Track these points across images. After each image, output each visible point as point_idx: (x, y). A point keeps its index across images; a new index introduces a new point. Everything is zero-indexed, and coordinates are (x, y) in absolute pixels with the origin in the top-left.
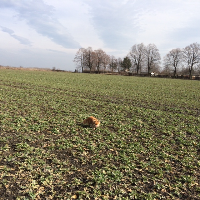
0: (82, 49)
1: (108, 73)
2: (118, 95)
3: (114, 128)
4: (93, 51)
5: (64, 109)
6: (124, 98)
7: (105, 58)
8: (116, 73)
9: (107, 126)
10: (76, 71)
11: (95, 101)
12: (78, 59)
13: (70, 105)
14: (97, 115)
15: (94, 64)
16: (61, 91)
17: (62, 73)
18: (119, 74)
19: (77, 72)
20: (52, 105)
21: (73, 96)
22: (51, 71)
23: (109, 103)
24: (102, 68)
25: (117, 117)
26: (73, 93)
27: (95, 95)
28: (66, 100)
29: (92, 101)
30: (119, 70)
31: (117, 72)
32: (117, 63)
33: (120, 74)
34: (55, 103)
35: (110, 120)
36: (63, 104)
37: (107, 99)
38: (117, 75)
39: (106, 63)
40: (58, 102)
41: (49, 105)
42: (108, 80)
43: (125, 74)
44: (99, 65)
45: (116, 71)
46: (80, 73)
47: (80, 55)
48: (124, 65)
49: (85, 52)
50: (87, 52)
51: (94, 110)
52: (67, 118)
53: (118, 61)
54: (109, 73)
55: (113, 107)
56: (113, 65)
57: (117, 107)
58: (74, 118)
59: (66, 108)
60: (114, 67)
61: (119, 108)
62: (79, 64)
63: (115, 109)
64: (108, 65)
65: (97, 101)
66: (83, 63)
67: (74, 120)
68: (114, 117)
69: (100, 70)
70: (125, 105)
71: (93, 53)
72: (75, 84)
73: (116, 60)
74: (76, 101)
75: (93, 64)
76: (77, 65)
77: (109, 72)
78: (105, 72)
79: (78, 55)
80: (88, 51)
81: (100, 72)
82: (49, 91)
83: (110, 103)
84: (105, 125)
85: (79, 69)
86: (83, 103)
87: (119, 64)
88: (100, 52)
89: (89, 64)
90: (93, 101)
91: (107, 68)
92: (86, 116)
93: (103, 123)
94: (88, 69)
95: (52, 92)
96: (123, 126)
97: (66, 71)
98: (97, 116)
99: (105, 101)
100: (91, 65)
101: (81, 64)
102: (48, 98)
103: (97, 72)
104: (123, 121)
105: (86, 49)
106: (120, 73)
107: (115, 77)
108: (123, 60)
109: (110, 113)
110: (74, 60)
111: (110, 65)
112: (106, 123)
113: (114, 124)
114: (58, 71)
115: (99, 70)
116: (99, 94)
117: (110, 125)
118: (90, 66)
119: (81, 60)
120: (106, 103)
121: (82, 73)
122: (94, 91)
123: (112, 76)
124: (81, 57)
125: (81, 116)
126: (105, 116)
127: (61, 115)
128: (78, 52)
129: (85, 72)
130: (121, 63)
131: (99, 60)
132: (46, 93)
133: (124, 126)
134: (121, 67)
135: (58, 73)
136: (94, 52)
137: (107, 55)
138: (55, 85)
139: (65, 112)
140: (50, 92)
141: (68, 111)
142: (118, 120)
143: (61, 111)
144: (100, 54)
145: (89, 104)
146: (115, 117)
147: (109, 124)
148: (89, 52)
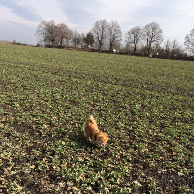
0: (44, 22)
1: (71, 49)
2: (80, 71)
3: (75, 102)
4: (56, 25)
5: (25, 83)
6: (86, 73)
7: (68, 33)
8: (79, 48)
9: (68, 100)
10: (38, 45)
11: (57, 76)
12: (41, 33)
13: (31, 79)
14: (59, 89)
15: (57, 39)
16: (22, 65)
17: (23, 47)
18: (82, 50)
19: (39, 46)
20: (12, 80)
21: (34, 70)
22: (11, 44)
23: (71, 78)
24: (65, 43)
25: (78, 92)
26: (35, 68)
27: (57, 70)
28: (27, 74)
29: (54, 75)
30: (82, 46)
31: (80, 47)
32: (80, 38)
33: (83, 50)
34: (14, 77)
35: (72, 94)
36: (23, 79)
37: (70, 75)
38: (80, 50)
39: (69, 38)
40: (18, 76)
41: (9, 80)
42: (71, 55)
43: (88, 50)
44: (62, 39)
45: (79, 47)
46: (42, 47)
47: (42, 29)
48: (87, 41)
49: (47, 25)
50: (49, 26)
51: (55, 85)
52: (27, 92)
53: (81, 37)
54: (72, 49)
55: (75, 81)
56: (77, 41)
57: (79, 82)
58: (35, 92)
59: (27, 82)
60: (77, 42)
61: (81, 83)
62: (42, 37)
63: (76, 84)
64: (71, 41)
65: (59, 76)
66: (46, 37)
67: (35, 94)
68: (75, 91)
70: (87, 80)
71: (56, 27)
72: (36, 59)
73: (79, 36)
74: (37, 75)
75: (56, 39)
76: (39, 39)
77: (72, 47)
78: (68, 48)
79: (40, 28)
80: (50, 25)
81: (63, 47)
82: (8, 65)
83: (72, 78)
85: (41, 43)
86: (45, 78)
87: (82, 40)
88: (63, 26)
89: (52, 38)
90: (55, 76)
91: (70, 44)
92: (48, 91)
93: (64, 97)
94: (51, 43)
95: (12, 66)
96: (84, 100)
97: (27, 45)
98: (59, 91)
99: (67, 76)
100: (54, 39)
101: (43, 38)
102: (8, 72)
103: (60, 47)
104: (84, 95)
105: (48, 23)
106: (83, 49)
107: (78, 52)
108: (86, 36)
109: (71, 87)
110: (36, 33)
111: (74, 40)
112: (67, 97)
113: (75, 98)
114: (18, 44)
115: (62, 45)
116: (61, 69)
117: (71, 99)
118: (53, 41)
119: (43, 33)
120: (68, 78)
121: (45, 47)
122: (57, 66)
123: (75, 51)
124: (43, 30)
125: (43, 90)
126: (67, 91)
127: (22, 89)
128: (40, 26)
129: (47, 46)
130: (85, 39)
131: (62, 34)
132: (5, 67)
133: (85, 100)
134: (84, 42)
135: (18, 46)
136: (57, 26)
137: (71, 30)
138: (15, 58)
139: (25, 87)
140: (10, 66)
141: (28, 85)
142: (79, 94)
143: (22, 86)
144: (63, 28)
145: (51, 78)
146: (77, 91)
147: (71, 98)
148: (52, 25)
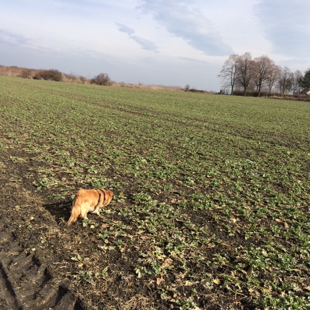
0: (234, 56)
1: (274, 97)
2: (292, 134)
3: (282, 187)
4: (253, 59)
5: (202, 149)
6: (303, 139)
7: (271, 72)
8: (289, 96)
9: (271, 183)
10: (221, 91)
11: (251, 141)
12: (227, 73)
13: (210, 145)
14: (255, 163)
15: (252, 81)
16: (198, 122)
17: (200, 95)
18: (295, 99)
19: (223, 94)
20: (184, 143)
21: (215, 130)
22: (183, 91)
23: (275, 146)
24: (266, 88)
25: (288, 170)
26: (216, 126)
27: (251, 131)
28: (205, 136)
29: (246, 140)
30: (296, 92)
31: (292, 94)
32: (293, 79)
33: (297, 99)
34: (187, 139)
35: (276, 172)
36: (199, 143)
37: (272, 139)
38: (290, 99)
39: (273, 79)
40: (192, 138)
41: (180, 143)
42: (274, 107)
43: (305, 99)
44: (260, 82)
45: (290, 94)
46: (227, 94)
47: (230, 67)
48: (306, 83)
49: (239, 60)
50: (242, 61)
51: (248, 155)
52: (205, 164)
53: (295, 76)
54: (277, 97)
55: (282, 152)
56: (286, 84)
57: (289, 153)
58: (216, 164)
59: (205, 148)
60: (287, 86)
61: (293, 155)
62: (228, 80)
63: (285, 156)
64: (275, 83)
65: (254, 141)
66: (234, 80)
67: (217, 167)
68: (283, 169)
69: (261, 91)
70: (304, 151)
71: (252, 62)
72: (219, 113)
73: (292, 75)
74: (220, 139)
75: (250, 81)
76: (224, 82)
77: (277, 94)
78: (269, 95)
79: (226, 65)
80: (243, 59)
81: (262, 95)
82: (179, 122)
83: (277, 145)
84: (268, 180)
85: (226, 89)
86: (231, 143)
87: (295, 82)
88: (265, 61)
89: (244, 80)
90: (248, 141)
91: (274, 89)
92: (236, 163)
93: (264, 176)
94: (242, 89)
95: (184, 124)
96: (299, 185)
97: (205, 92)
98: (255, 165)
99: (268, 142)
100: (248, 82)
101: (230, 81)
102: (178, 131)
103: (255, 95)
104: (299, 176)
105: (241, 56)
106: (296, 97)
107: (286, 103)
108: (303, 75)
109: (276, 161)
110: (220, 74)
111: (280, 82)
112: (268, 177)
113: (282, 179)
114: (193, 91)
115: (259, 91)
116: (258, 130)
117: (276, 181)
118: (245, 85)
119: (230, 73)
120: (269, 145)
121: (231, 95)
122: (251, 124)
123: (283, 101)
124: (232, 69)
125: (228, 162)
126: (268, 166)
127: (197, 158)
128: (228, 62)
129: (235, 93)
130: (300, 79)
131: (261, 74)
132: (174, 124)
133: (301, 184)
134: (299, 86)
135: (193, 94)
136: (254, 61)
137: (277, 67)
138: (188, 112)
139: (202, 155)
140: (181, 123)
141: (207, 153)
142: (289, 174)
143: (197, 153)
144: (264, 64)
145: (241, 144)
146: (285, 169)
147: (275, 179)
148: (246, 61)
